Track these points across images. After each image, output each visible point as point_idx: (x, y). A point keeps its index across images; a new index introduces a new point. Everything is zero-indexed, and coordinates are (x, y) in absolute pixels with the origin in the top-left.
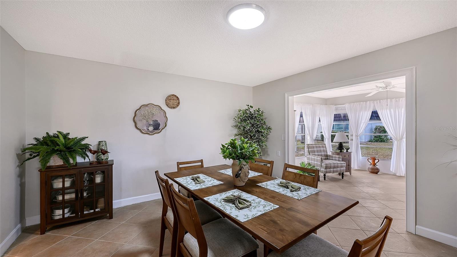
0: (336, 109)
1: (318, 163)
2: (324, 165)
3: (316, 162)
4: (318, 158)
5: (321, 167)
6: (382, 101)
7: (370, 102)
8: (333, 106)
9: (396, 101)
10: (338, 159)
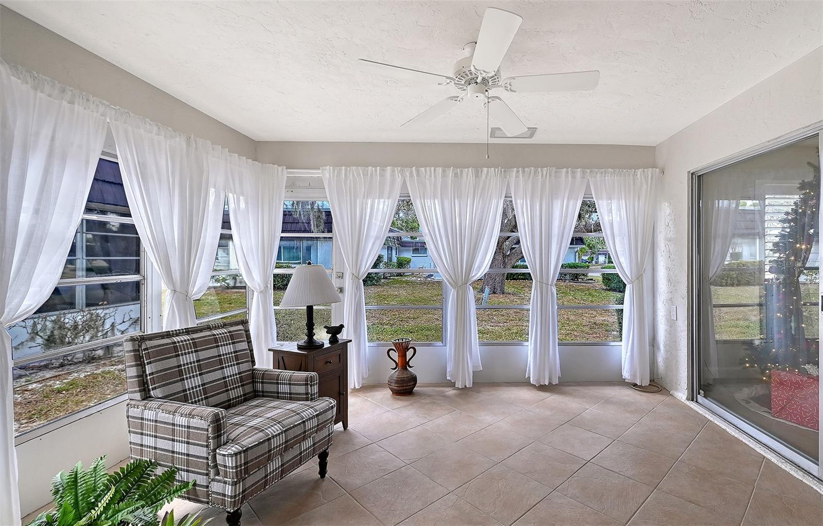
0: (292, 185)
1: (194, 450)
2: (230, 462)
3: (181, 448)
4: (196, 422)
5: (212, 472)
6: (423, 169)
7: (393, 171)
8: (280, 168)
9: (456, 175)
10: (302, 389)
